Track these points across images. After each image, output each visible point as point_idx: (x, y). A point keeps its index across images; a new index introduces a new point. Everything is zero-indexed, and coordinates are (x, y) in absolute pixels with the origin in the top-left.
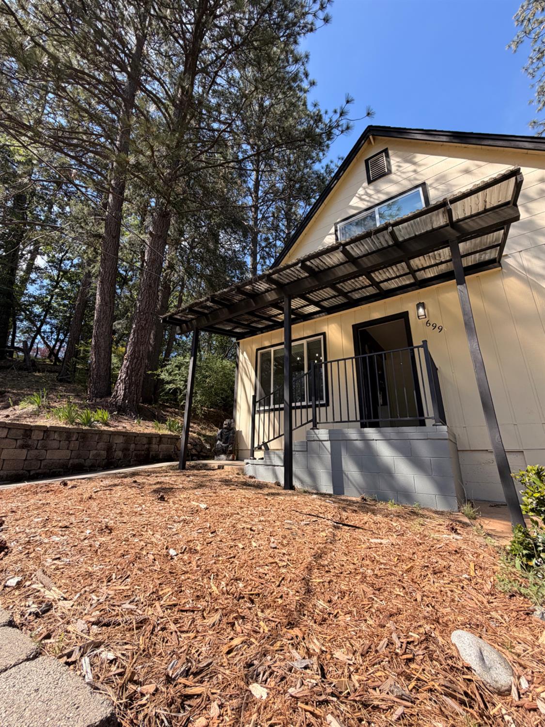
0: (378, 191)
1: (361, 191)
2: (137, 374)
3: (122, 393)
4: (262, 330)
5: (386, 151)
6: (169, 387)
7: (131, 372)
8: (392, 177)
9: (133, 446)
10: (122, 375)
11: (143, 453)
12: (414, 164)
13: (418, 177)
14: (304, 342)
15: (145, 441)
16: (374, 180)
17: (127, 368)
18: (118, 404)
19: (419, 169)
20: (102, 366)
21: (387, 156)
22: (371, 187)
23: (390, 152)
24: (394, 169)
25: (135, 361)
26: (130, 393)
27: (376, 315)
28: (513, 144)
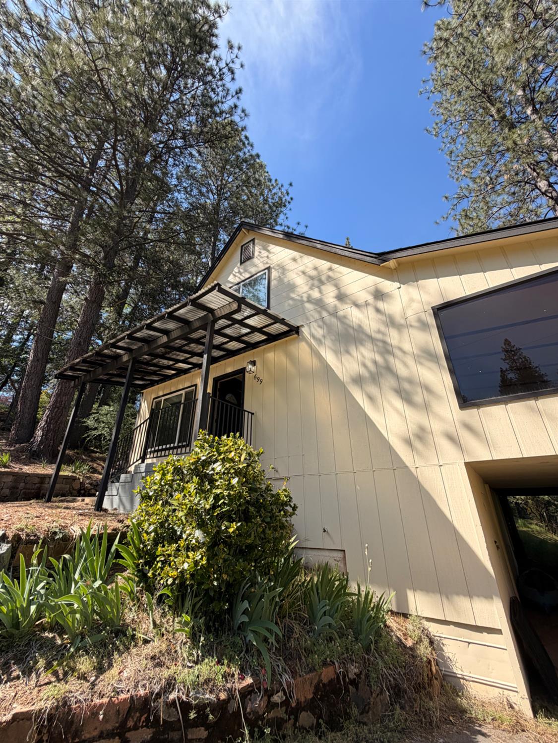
0: (246, 271)
1: (236, 270)
2: (56, 422)
3: (39, 439)
4: (157, 382)
5: (253, 240)
6: (94, 432)
7: (50, 421)
8: (255, 260)
9: (22, 485)
10: (42, 423)
11: (33, 491)
12: (268, 251)
13: (269, 262)
14: (183, 392)
15: (37, 480)
16: (244, 262)
17: (48, 417)
18: (34, 449)
19: (270, 256)
20: (26, 415)
21: (254, 244)
22: (242, 266)
23: (256, 241)
24: (256, 254)
25: (56, 410)
26: (47, 439)
27: (229, 370)
28: (311, 244)
